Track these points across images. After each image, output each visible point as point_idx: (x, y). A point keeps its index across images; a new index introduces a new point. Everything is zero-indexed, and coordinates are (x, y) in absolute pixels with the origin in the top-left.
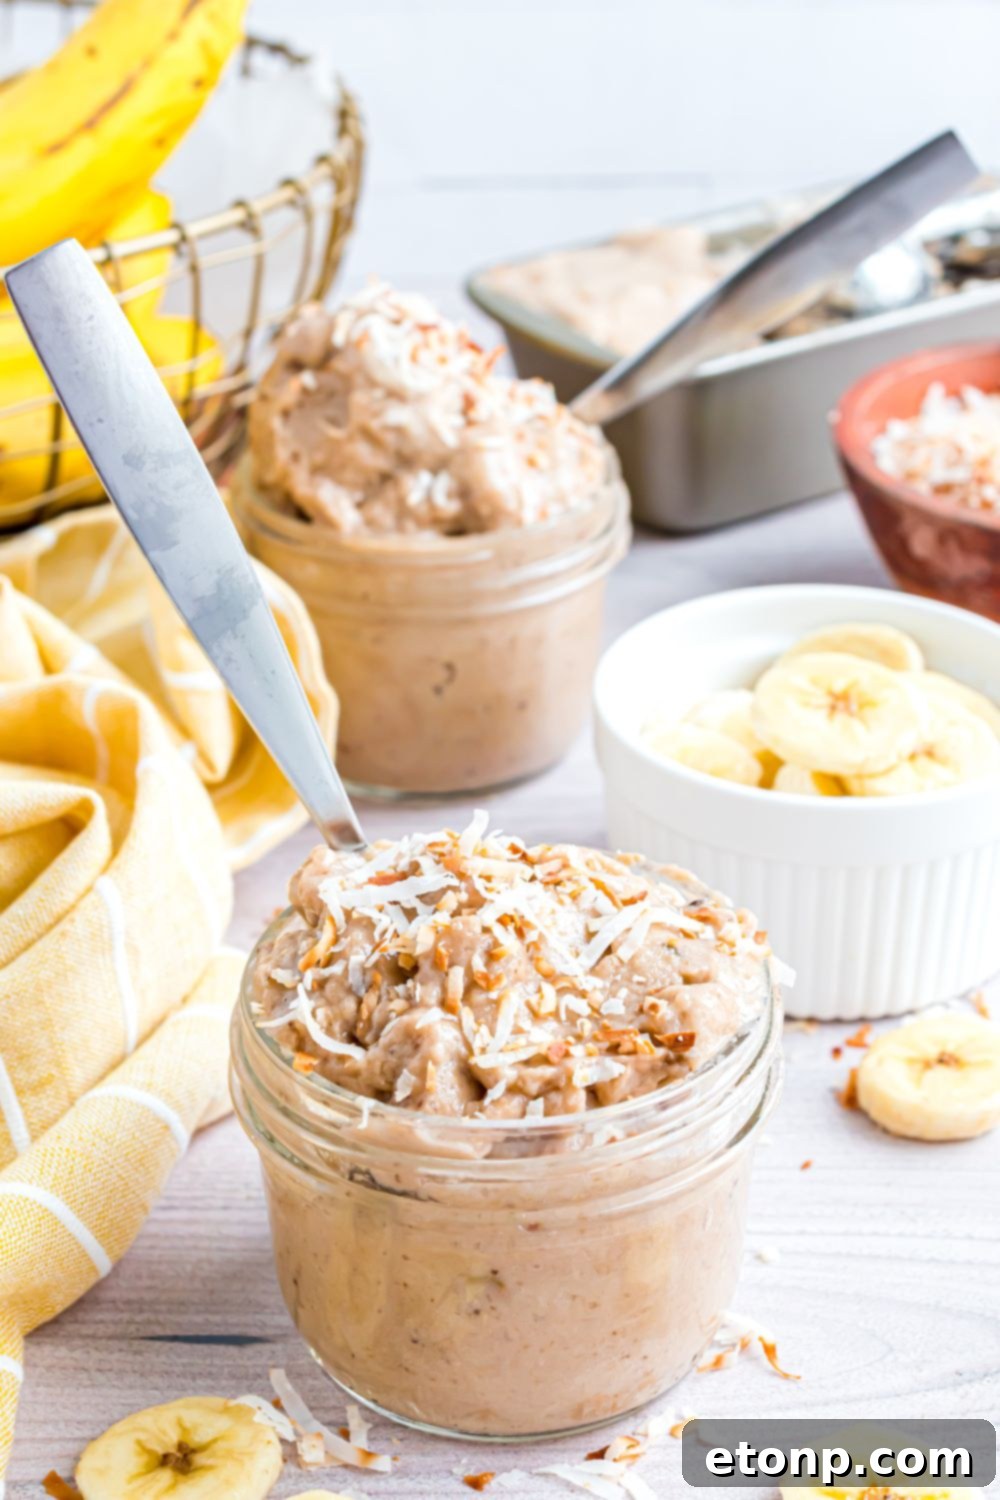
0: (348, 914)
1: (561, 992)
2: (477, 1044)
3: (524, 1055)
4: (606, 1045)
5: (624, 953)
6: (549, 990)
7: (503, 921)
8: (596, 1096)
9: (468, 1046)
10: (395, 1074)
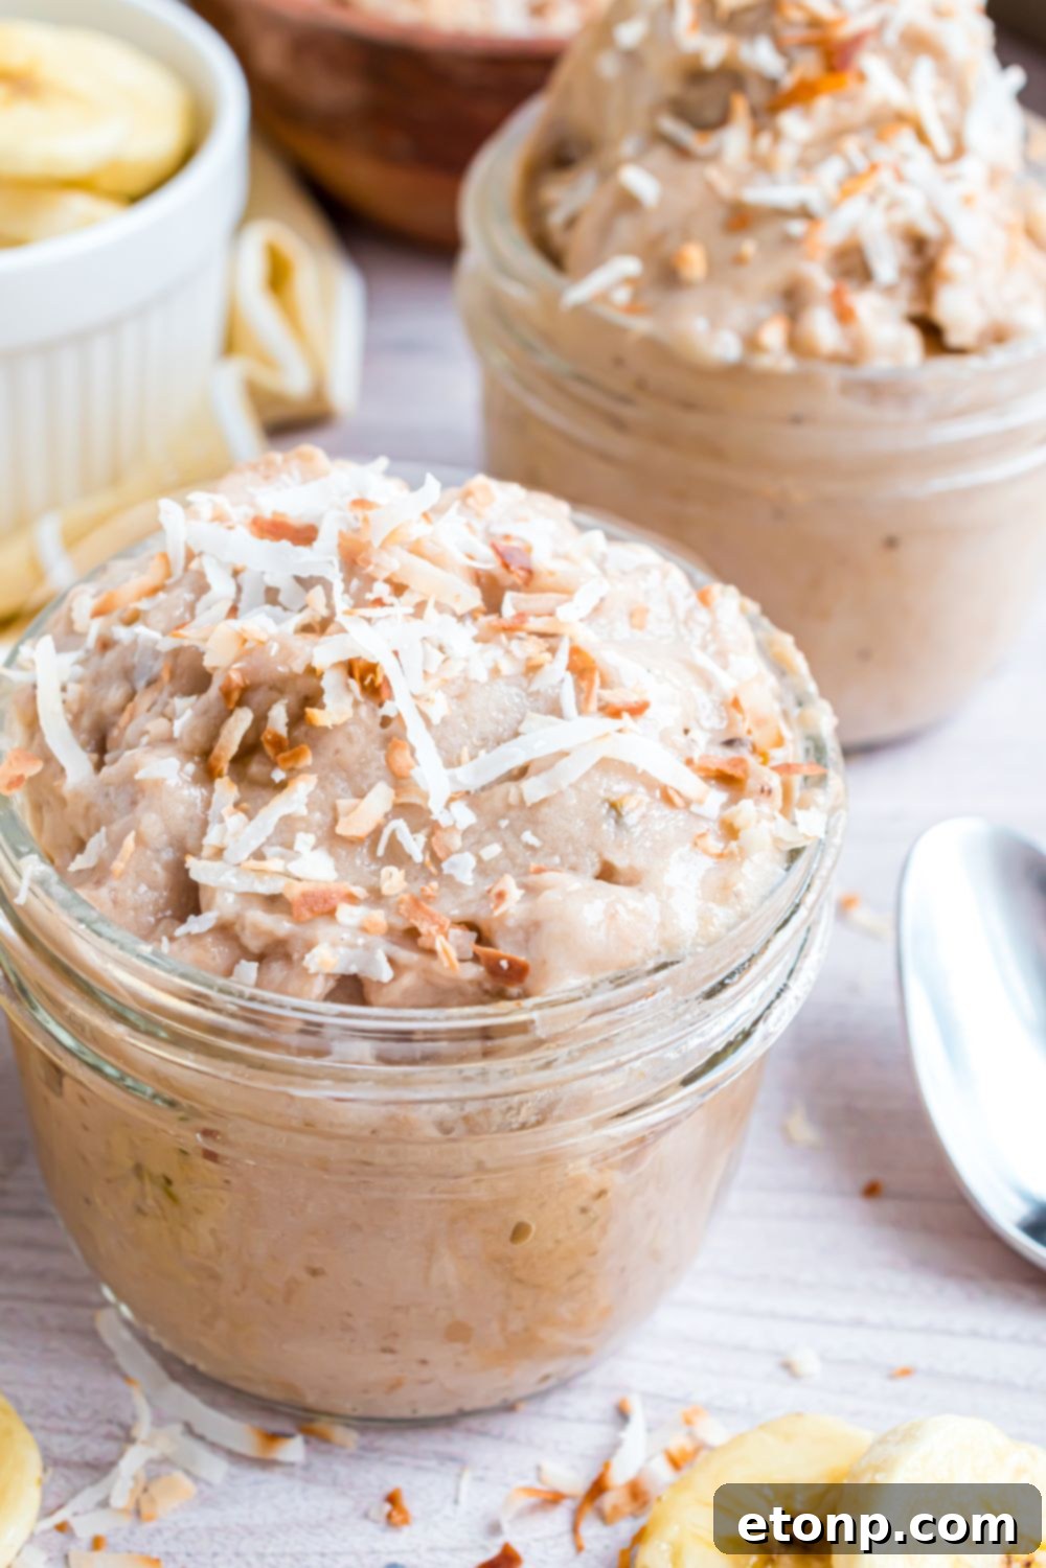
1: (401, 809)
2: (212, 838)
4: (400, 924)
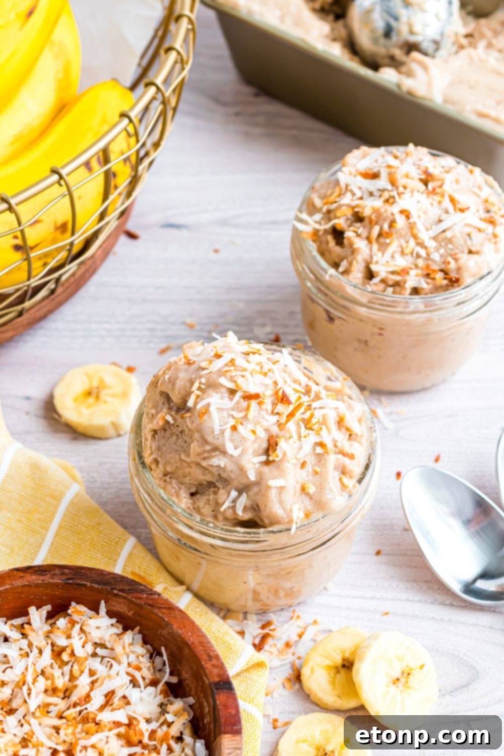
0: (347, 186)
3: (391, 269)
5: (449, 234)
6: (412, 242)
7: (402, 212)
8: (416, 291)
9: (371, 257)
10: (342, 260)
